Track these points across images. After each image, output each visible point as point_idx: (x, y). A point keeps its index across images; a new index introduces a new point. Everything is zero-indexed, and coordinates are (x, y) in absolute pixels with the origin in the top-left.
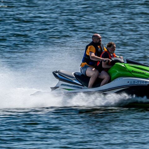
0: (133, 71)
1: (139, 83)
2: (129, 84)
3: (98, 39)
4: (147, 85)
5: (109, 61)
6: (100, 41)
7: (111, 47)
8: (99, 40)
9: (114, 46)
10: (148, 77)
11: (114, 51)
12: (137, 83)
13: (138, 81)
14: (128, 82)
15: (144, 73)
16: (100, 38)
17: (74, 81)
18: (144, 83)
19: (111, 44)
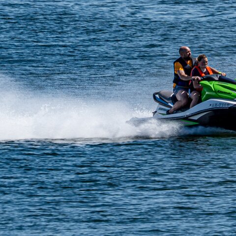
0: (219, 91)
1: (221, 106)
2: (211, 107)
4: (228, 108)
5: (198, 79)
7: (201, 61)
10: (234, 98)
12: (218, 106)
13: (221, 103)
14: (210, 105)
18: (226, 106)
19: (201, 58)
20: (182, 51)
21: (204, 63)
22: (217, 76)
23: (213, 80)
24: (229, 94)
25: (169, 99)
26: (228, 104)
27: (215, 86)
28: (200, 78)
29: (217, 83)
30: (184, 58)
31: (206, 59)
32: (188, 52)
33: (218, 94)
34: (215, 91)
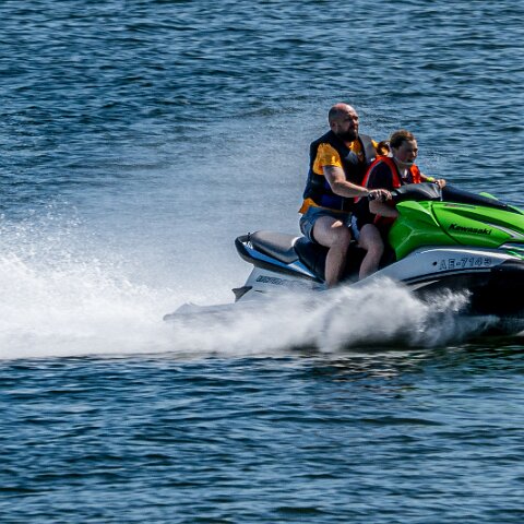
0: (452, 226)
1: (468, 265)
2: (436, 269)
3: (346, 120)
4: (489, 270)
6: (353, 126)
7: (400, 148)
8: (348, 124)
9: (411, 145)
10: (498, 244)
11: (410, 161)
12: (460, 267)
13: (465, 258)
14: (435, 264)
15: (485, 231)
16: (351, 118)
17: (292, 266)
18: (483, 266)
20: (336, 114)
25: (288, 253)
26: (488, 260)
28: (389, 194)
33: (449, 236)
34: (442, 228)
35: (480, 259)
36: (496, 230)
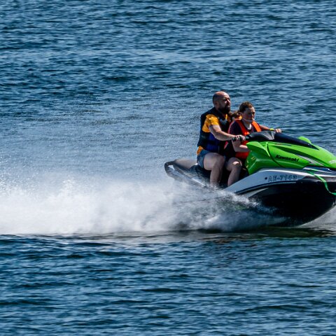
0: (277, 156)
1: (284, 180)
2: (267, 182)
3: (224, 100)
4: (295, 182)
5: (241, 139)
7: (245, 112)
9: (251, 110)
10: (302, 166)
12: (279, 180)
13: (282, 175)
14: (266, 178)
18: (292, 180)
19: (244, 107)
20: (217, 98)
21: (250, 115)
22: (270, 134)
23: (266, 139)
24: (294, 160)
26: (295, 176)
27: (271, 149)
28: (244, 138)
29: (273, 144)
30: (219, 109)
31: (253, 108)
32: (226, 100)
33: (276, 162)
34: (271, 157)
35: (290, 176)
36: (301, 159)
